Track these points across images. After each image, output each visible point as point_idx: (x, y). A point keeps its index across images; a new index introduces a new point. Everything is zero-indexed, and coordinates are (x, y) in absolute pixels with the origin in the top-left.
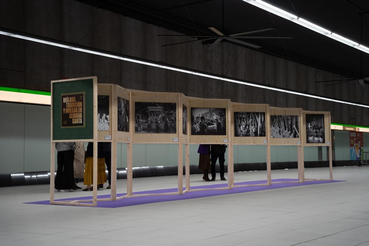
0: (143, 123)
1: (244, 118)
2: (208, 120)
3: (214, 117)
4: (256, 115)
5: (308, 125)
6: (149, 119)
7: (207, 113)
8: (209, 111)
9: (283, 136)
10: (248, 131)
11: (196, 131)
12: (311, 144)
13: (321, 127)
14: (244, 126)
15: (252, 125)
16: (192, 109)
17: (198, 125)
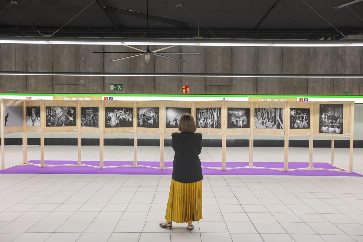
0: (84, 120)
1: (203, 113)
2: (148, 116)
3: (151, 114)
4: (213, 110)
5: (322, 115)
6: (87, 118)
7: (147, 112)
8: (148, 109)
9: (266, 127)
10: (206, 124)
11: (140, 125)
12: (325, 134)
13: (339, 118)
14: (203, 120)
15: (210, 119)
16: (138, 109)
17: (141, 120)
